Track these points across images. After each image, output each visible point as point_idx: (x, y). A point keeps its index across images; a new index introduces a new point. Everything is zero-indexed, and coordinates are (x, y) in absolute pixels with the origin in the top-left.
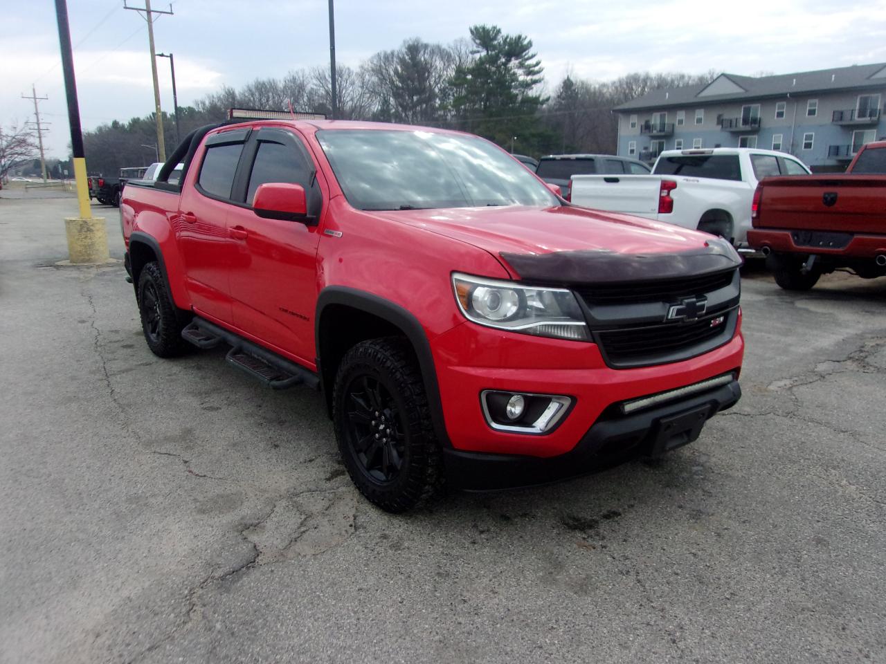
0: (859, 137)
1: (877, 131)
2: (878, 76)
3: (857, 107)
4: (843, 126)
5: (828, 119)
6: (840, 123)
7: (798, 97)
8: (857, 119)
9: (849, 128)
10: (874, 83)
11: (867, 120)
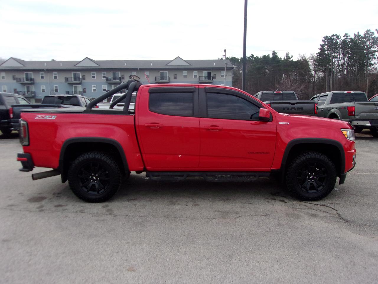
0: (75, 88)
1: (82, 86)
2: (79, 65)
3: (73, 77)
4: (69, 84)
5: (63, 80)
6: (68, 82)
7: (49, 71)
8: (74, 81)
9: (71, 84)
10: (77, 68)
11: (77, 81)
